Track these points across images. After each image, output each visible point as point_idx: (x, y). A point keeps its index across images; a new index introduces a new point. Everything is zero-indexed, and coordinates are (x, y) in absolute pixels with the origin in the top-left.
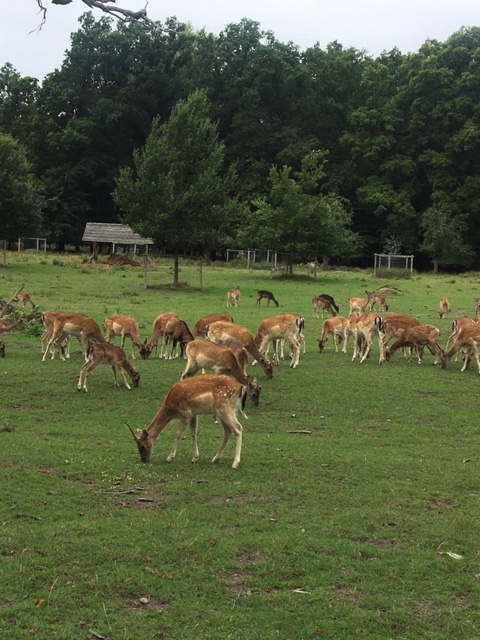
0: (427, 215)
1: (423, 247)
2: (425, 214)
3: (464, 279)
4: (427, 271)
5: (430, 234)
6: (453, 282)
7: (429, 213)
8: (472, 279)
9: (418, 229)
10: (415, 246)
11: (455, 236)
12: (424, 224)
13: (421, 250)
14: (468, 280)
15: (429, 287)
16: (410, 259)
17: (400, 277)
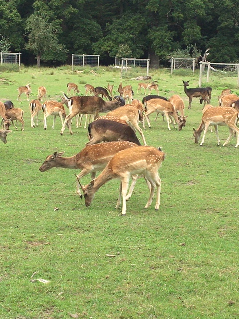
0: (31, 20)
1: (28, 46)
2: (28, 20)
3: (60, 71)
4: (33, 66)
5: (33, 36)
6: (52, 74)
7: (32, 19)
8: (66, 71)
9: (23, 31)
10: (22, 46)
11: (53, 38)
12: (28, 28)
13: (27, 49)
14: (63, 71)
15: (33, 78)
16: (18, 55)
17: (11, 70)
